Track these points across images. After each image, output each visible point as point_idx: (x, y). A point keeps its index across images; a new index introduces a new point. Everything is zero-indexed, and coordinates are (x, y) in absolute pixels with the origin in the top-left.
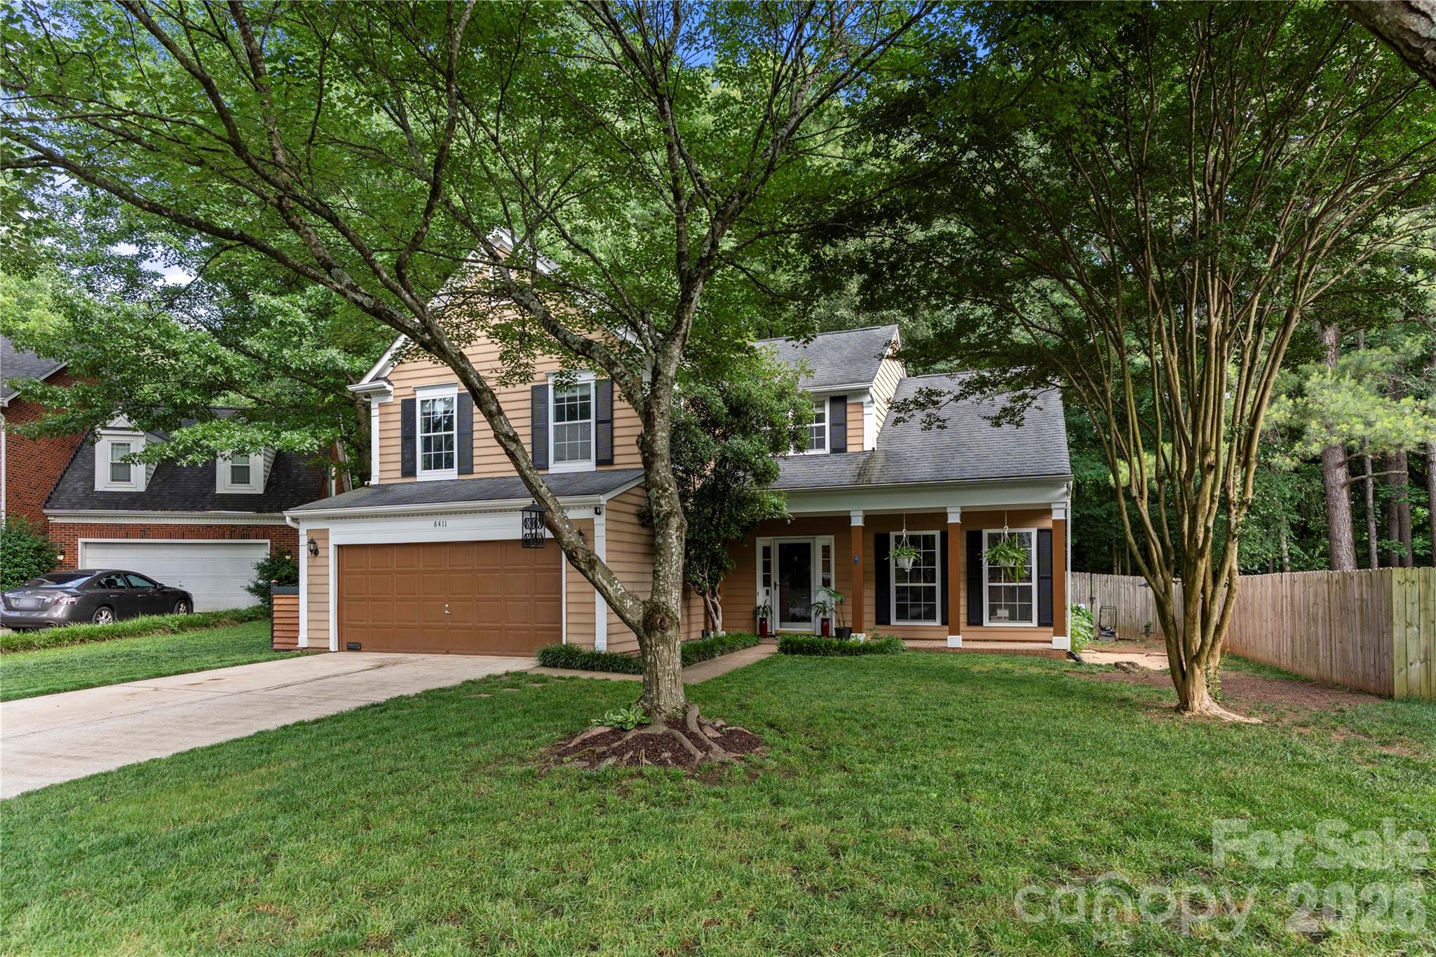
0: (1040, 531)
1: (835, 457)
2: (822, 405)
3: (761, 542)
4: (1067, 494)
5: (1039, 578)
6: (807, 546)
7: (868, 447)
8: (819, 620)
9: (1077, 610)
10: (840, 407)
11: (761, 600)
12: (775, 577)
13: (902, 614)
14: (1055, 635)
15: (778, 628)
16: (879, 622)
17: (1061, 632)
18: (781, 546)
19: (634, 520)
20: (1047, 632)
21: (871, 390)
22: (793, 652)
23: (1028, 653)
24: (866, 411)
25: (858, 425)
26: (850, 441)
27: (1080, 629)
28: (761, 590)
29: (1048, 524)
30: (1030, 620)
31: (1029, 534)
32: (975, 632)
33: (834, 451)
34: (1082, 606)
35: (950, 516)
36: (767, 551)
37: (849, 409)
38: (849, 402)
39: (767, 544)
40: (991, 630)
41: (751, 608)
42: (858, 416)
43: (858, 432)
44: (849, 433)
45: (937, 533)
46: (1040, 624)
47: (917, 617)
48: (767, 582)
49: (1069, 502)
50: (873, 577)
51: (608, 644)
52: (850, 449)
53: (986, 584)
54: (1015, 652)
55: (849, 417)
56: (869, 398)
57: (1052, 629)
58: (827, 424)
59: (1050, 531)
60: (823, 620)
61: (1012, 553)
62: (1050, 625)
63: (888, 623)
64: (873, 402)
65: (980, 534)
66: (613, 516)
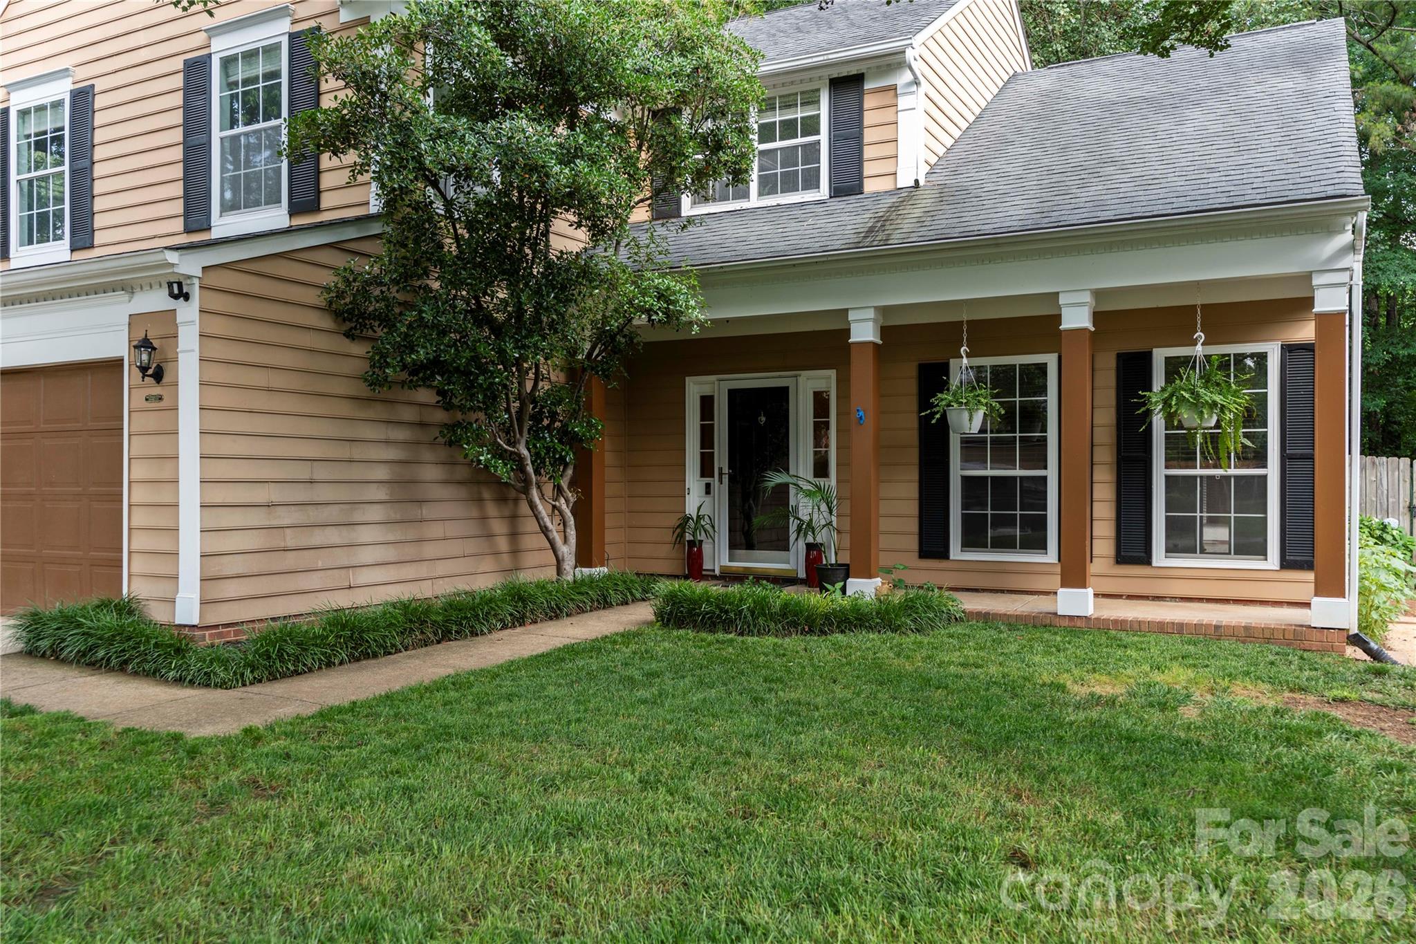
0: (1289, 350)
1: (837, 204)
2: (811, 99)
3: (695, 388)
4: (1352, 248)
5: (1285, 458)
6: (782, 393)
7: (905, 180)
8: (801, 545)
9: (1380, 535)
10: (849, 98)
11: (694, 501)
12: (721, 459)
13: (973, 539)
14: (1318, 592)
15: (725, 562)
16: (924, 553)
17: (1332, 585)
18: (732, 393)
19: (326, 322)
20: (1302, 583)
21: (910, 54)
22: (680, 624)
23: (1248, 634)
24: (903, 102)
25: (885, 133)
26: (868, 169)
27: (1384, 577)
28: (694, 482)
29: (1306, 332)
30: (1262, 552)
31: (1261, 358)
32: (1132, 578)
33: (838, 191)
34: (1392, 522)
35: (1066, 313)
36: (707, 404)
37: (869, 102)
38: (868, 86)
39: (707, 391)
40: (1167, 575)
41: (674, 520)
42: (887, 115)
43: (887, 150)
44: (868, 152)
45: (1051, 360)
46: (1286, 564)
47: (1004, 544)
48: (706, 468)
49: (1358, 268)
50: (914, 455)
51: (204, 603)
52: (870, 186)
53: (1160, 472)
54: (1218, 633)
55: (869, 118)
56: (907, 76)
57: (1310, 576)
58: (823, 137)
59: (1308, 348)
60: (810, 547)
61: (1208, 396)
62: (1308, 566)
63: (944, 554)
64: (916, 82)
65: (1146, 358)
66: (220, 303)
